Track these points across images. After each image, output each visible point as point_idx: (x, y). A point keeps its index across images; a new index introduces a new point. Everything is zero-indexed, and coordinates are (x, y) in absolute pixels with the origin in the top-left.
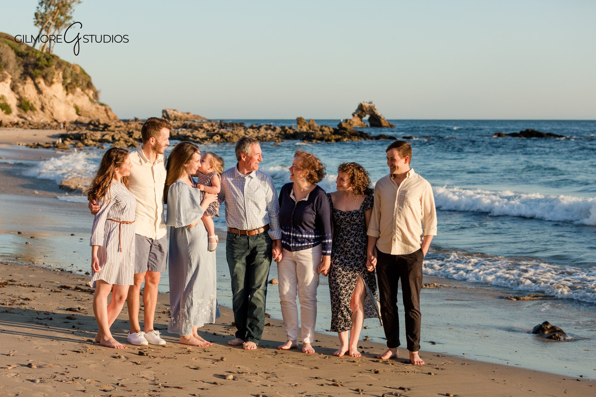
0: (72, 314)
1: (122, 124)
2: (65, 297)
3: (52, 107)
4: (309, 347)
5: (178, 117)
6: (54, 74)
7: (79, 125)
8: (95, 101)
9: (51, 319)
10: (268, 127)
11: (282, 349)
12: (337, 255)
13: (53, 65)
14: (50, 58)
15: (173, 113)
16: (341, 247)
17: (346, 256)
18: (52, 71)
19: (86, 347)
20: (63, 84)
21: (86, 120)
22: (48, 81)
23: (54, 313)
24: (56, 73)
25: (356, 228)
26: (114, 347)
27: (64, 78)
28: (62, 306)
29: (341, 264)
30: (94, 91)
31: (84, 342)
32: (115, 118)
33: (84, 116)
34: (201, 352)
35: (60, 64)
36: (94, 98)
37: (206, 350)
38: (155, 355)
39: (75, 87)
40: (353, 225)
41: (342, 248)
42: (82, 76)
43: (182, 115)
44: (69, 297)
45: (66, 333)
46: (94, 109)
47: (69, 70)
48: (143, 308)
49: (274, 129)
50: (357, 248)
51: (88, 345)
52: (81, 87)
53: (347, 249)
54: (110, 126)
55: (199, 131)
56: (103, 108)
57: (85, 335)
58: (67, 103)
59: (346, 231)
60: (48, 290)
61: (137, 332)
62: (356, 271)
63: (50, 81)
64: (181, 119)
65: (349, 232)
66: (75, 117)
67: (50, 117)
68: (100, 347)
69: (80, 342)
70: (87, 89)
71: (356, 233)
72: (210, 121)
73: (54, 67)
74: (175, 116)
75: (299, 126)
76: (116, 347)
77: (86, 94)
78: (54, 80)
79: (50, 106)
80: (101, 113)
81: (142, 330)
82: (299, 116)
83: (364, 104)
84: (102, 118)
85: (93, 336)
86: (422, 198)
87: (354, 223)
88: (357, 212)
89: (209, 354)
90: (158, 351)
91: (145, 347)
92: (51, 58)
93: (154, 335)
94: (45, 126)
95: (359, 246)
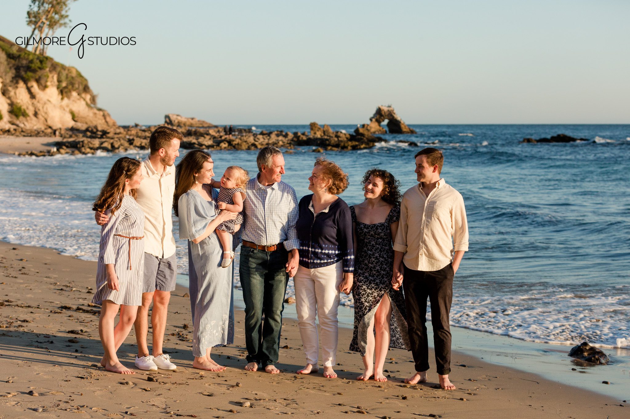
0: (74, 337)
1: (122, 130)
2: (66, 318)
3: (46, 113)
4: (331, 372)
5: (181, 123)
6: (48, 77)
7: (75, 132)
8: (92, 105)
9: (52, 342)
10: (279, 133)
11: (301, 373)
12: (361, 272)
13: (47, 67)
14: (43, 60)
15: (177, 119)
16: (366, 263)
17: (370, 273)
18: (45, 74)
19: (91, 373)
20: (58, 88)
21: (83, 127)
22: (41, 85)
23: (55, 336)
24: (50, 76)
25: (381, 242)
26: (121, 373)
27: (59, 81)
28: (63, 329)
29: (366, 281)
30: (91, 95)
31: (88, 367)
32: (114, 124)
33: (81, 122)
34: (215, 377)
35: (55, 66)
36: (91, 103)
37: (220, 375)
38: (165, 380)
39: (70, 91)
40: (378, 239)
41: (366, 265)
42: (79, 79)
43: (185, 120)
44: (70, 318)
45: (68, 357)
46: (91, 114)
47: (64, 73)
48: (151, 330)
49: (286, 136)
50: (382, 265)
51: (92, 371)
52: (77, 90)
53: (372, 266)
54: (108, 133)
55: (205, 137)
56: (101, 113)
57: (90, 359)
58: (62, 108)
59: (370, 246)
60: (47, 311)
61: (145, 356)
62: (382, 289)
63: (44, 85)
64: (185, 125)
65: (373, 246)
66: (71, 124)
67: (44, 124)
68: (106, 373)
69: (84, 367)
70: (83, 92)
71: (382, 248)
72: (216, 127)
73: (48, 69)
74: (178, 122)
75: (312, 132)
76: (123, 373)
77: (83, 98)
78: (49, 84)
79: (44, 112)
80: (99, 119)
81: (151, 354)
82: (313, 121)
83: (382, 108)
84: (100, 124)
85: (98, 361)
86: (452, 210)
87: (378, 236)
88: (382, 225)
89: (224, 379)
90: (169, 376)
91: (155, 372)
92: (45, 59)
93: (163, 359)
94: (39, 133)
95: (384, 262)
